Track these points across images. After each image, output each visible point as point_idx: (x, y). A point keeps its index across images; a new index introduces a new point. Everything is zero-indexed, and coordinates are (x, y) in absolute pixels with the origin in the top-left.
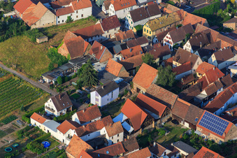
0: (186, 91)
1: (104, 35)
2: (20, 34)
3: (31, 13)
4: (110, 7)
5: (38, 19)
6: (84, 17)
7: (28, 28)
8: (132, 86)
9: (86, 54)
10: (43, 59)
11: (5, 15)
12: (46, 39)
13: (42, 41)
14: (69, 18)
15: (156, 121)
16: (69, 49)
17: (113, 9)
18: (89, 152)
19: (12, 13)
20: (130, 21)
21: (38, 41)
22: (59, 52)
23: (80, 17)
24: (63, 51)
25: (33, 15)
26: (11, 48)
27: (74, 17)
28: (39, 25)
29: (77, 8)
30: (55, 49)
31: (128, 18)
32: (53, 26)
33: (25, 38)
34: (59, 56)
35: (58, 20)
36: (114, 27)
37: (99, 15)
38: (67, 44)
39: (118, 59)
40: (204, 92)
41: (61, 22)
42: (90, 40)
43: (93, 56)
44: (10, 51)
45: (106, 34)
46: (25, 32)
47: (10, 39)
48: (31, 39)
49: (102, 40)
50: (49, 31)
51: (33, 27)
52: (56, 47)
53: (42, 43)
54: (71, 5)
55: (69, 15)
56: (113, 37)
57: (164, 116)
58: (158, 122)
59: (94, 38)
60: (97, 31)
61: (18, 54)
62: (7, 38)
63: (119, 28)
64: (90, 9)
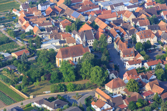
0: (73, 6)
8: (57, 6)
15: (57, 14)
18: (24, 18)
40: (81, 8)
57: (61, 13)
58: (58, 15)
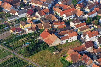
1: (86, 50)
2: (45, 49)
3: (49, 39)
4: (86, 36)
5: (53, 42)
6: (74, 40)
7: (48, 46)
9: (80, 60)
10: (58, 63)
11: (36, 39)
12: (58, 52)
13: (56, 53)
14: (67, 41)
16: (72, 58)
17: (88, 37)
19: (39, 38)
20: (97, 43)
21: (54, 53)
22: (66, 59)
23: (72, 41)
24: (69, 59)
25: (50, 40)
26: (42, 56)
27: (69, 41)
28: (53, 45)
29: (71, 36)
30: (64, 57)
31: (96, 42)
32: (60, 45)
33: (47, 51)
34: (66, 61)
35: (62, 42)
36: (90, 46)
37: (80, 39)
38: (71, 56)
39: (96, 63)
41: (63, 43)
42: (80, 53)
43: (83, 61)
44: (42, 58)
45: (87, 50)
46: (47, 48)
47: (40, 52)
48: (50, 52)
49: (85, 52)
50: (58, 47)
51: (50, 46)
52: (65, 57)
53: (56, 54)
54: (68, 34)
55: (67, 40)
56: (91, 52)
59: (81, 52)
60: (83, 48)
61: (45, 60)
62: (39, 51)
63: (93, 47)
64: (77, 36)
